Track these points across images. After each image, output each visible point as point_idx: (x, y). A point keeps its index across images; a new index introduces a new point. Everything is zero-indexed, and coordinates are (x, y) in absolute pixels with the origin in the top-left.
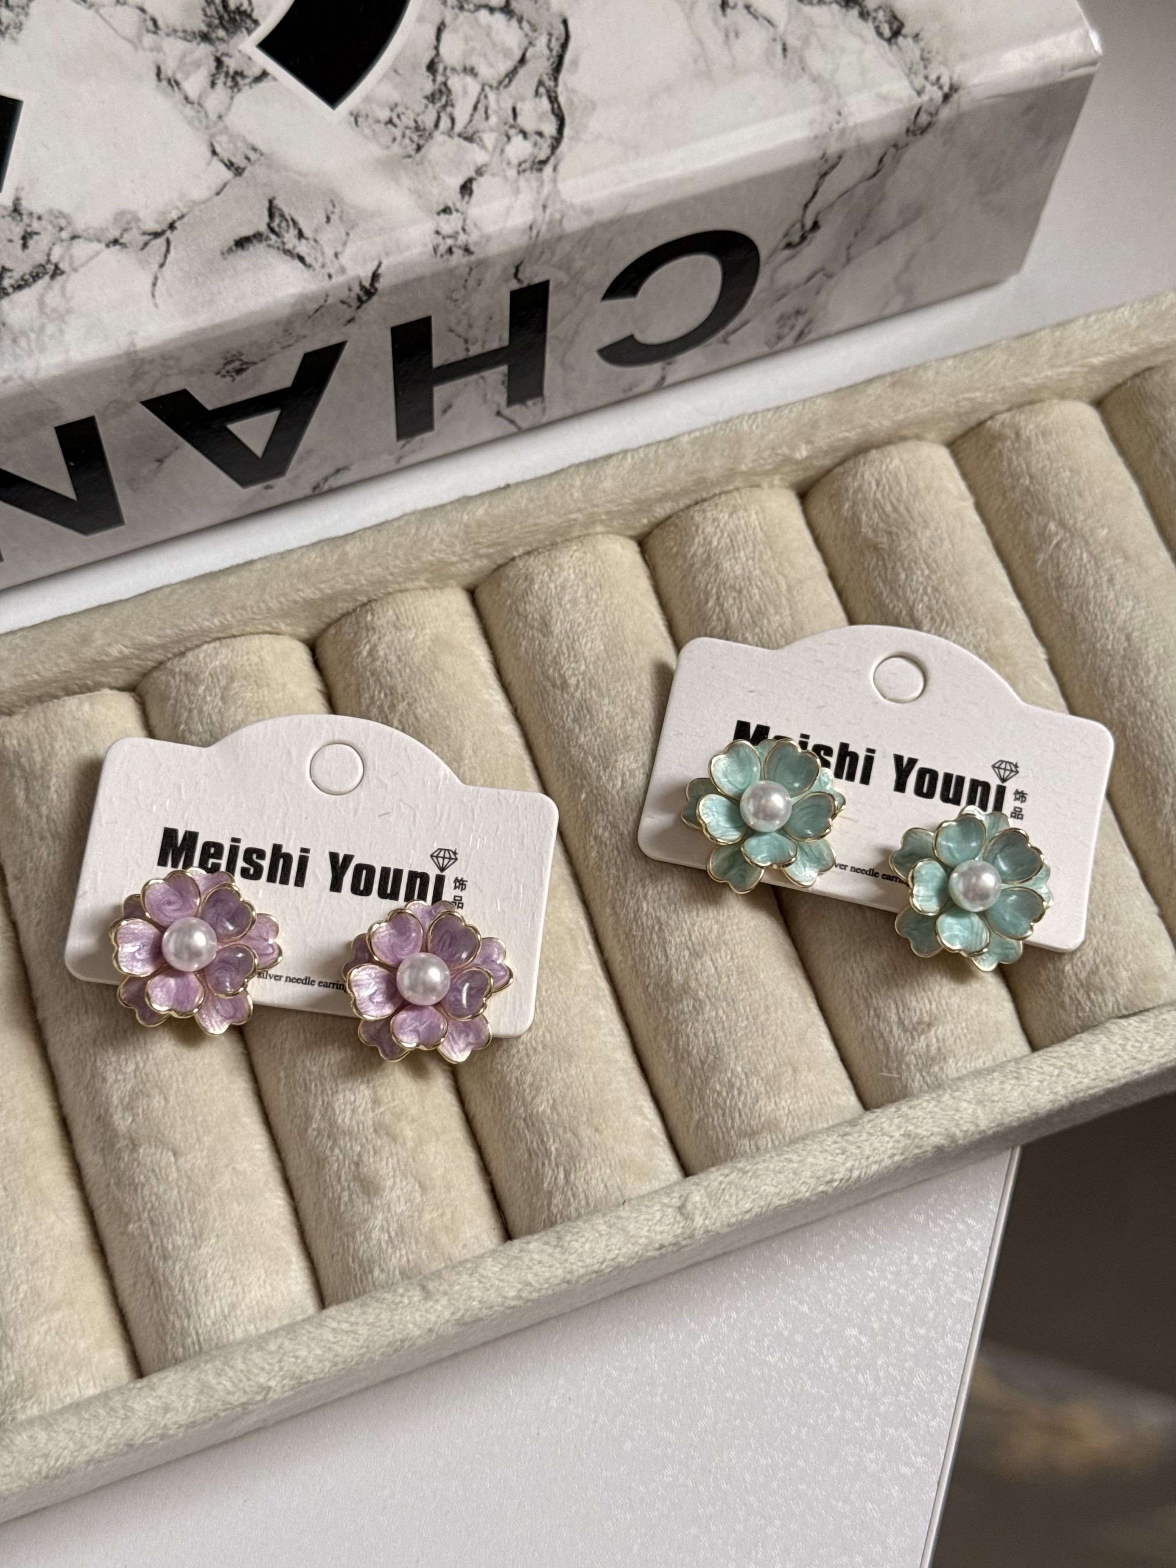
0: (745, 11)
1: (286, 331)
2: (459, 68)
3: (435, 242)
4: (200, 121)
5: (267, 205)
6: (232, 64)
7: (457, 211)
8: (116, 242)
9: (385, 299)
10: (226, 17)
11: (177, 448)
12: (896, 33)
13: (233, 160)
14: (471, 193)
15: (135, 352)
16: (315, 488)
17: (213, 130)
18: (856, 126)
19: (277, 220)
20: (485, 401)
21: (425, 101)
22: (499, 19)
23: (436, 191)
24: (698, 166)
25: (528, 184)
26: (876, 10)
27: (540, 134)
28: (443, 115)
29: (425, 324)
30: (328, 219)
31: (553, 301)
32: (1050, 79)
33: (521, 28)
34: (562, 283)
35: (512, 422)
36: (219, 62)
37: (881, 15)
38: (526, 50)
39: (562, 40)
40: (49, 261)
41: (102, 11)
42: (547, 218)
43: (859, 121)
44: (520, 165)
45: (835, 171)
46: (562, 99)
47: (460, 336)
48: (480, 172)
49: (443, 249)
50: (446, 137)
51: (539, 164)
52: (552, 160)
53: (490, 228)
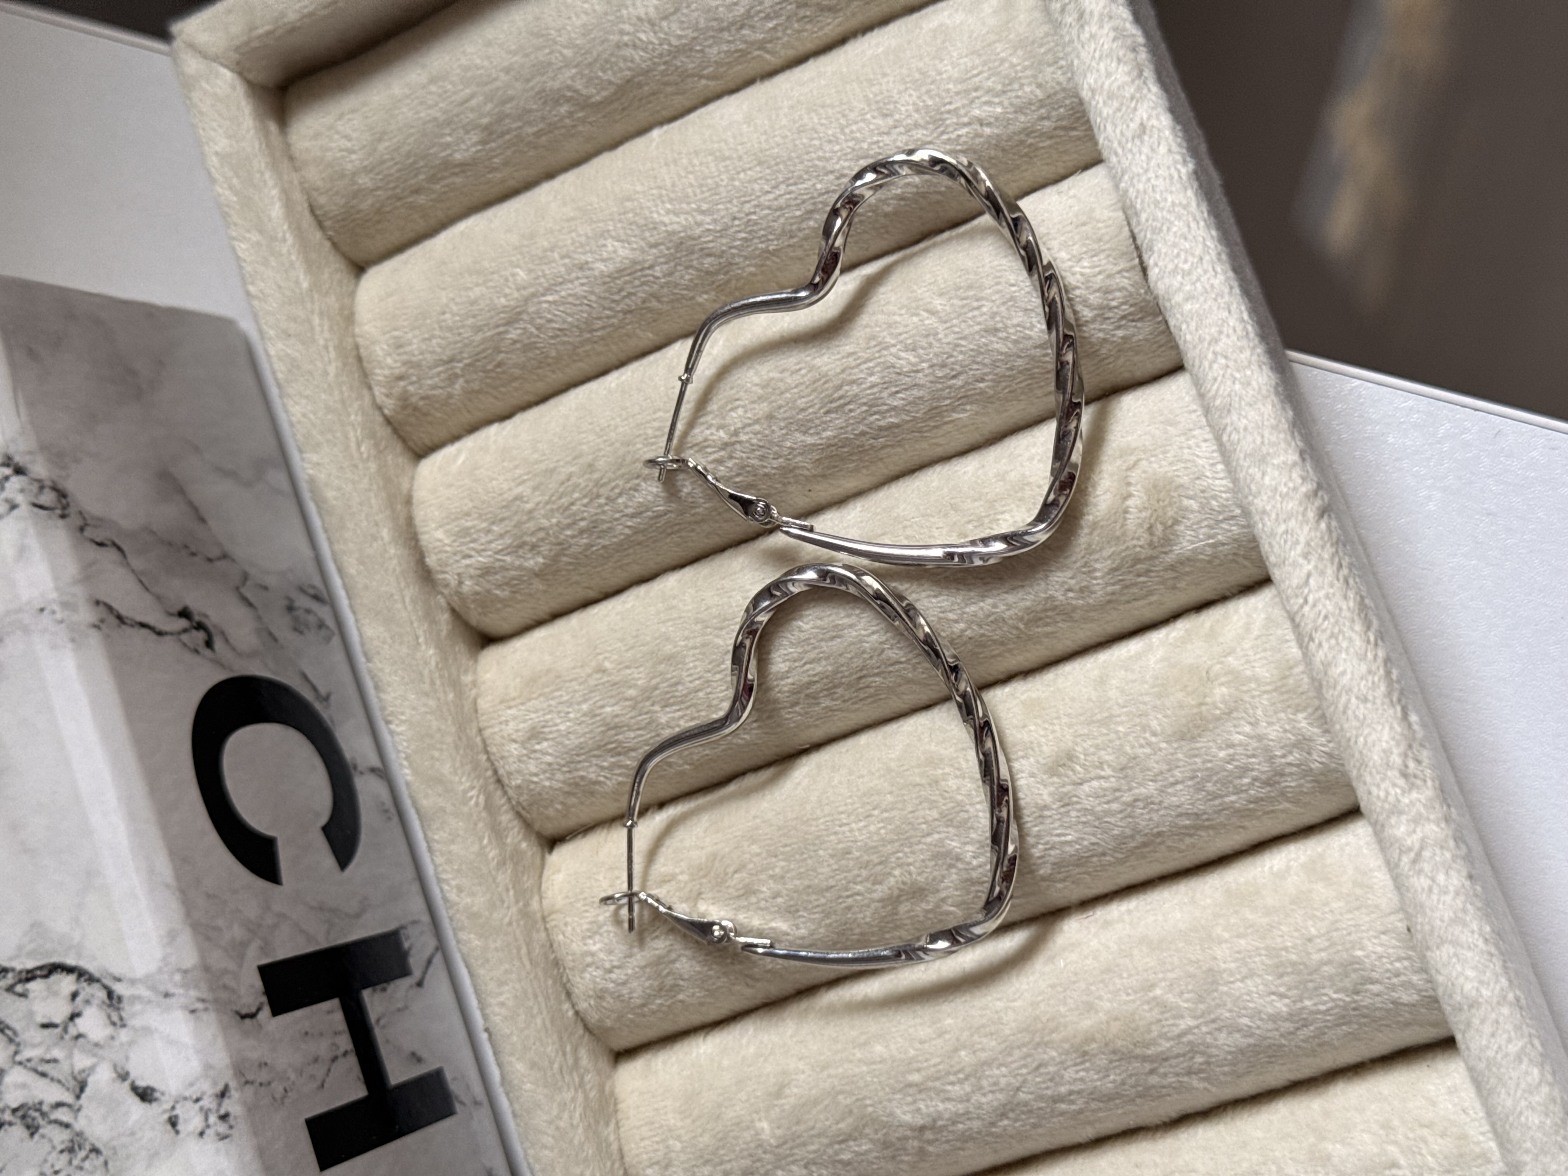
3: (214, 1138)
7: (173, 1108)
14: (152, 1090)
18: (57, 589)
20: (406, 1007)
21: (36, 1139)
23: (148, 1134)
24: (111, 797)
25: (137, 1016)
27: (74, 996)
28: (53, 1117)
29: (316, 1126)
31: (284, 952)
34: (261, 948)
35: (429, 962)
42: (181, 991)
43: (52, 585)
44: (114, 1024)
45: (115, 605)
46: (30, 964)
47: (329, 1071)
48: (124, 1076)
49: (222, 1128)
50: (81, 1114)
51: (113, 999)
52: (106, 982)
53: (195, 1066)
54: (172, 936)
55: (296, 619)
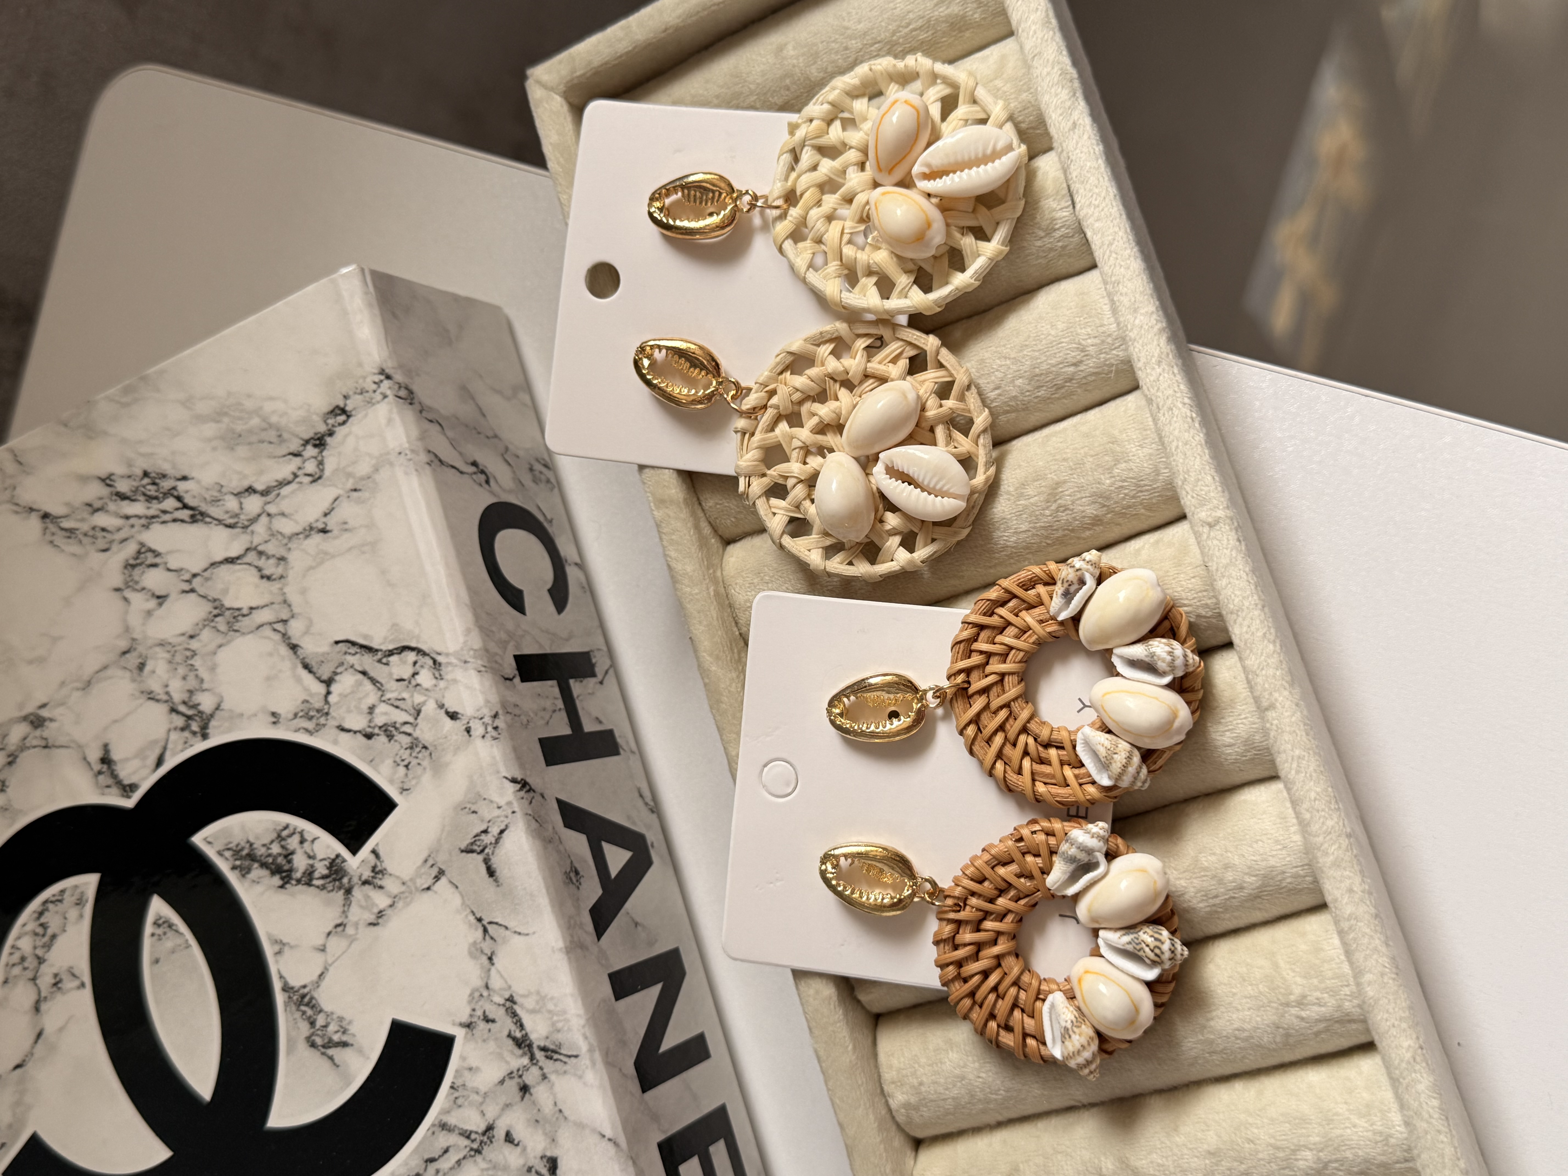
0: (328, 517)
1: (550, 842)
2: (369, 717)
3: (490, 739)
4: (406, 897)
5: (464, 854)
6: (367, 874)
7: (468, 723)
8: (490, 959)
9: (528, 773)
10: (334, 876)
11: (628, 913)
12: (343, 411)
13: (433, 875)
14: (457, 713)
15: (566, 948)
16: (653, 812)
17: (413, 889)
18: (408, 442)
19: (475, 847)
20: (592, 694)
21: (392, 741)
22: (334, 688)
23: (455, 737)
24: (437, 553)
25: (450, 673)
26: (327, 424)
27: (415, 663)
28: (402, 730)
29: (544, 743)
30: (474, 812)
31: (527, 651)
32: (375, 303)
33: (341, 673)
34: (515, 646)
35: (607, 672)
36: (365, 882)
37: (331, 421)
38: (356, 670)
39: (350, 645)
40: (504, 1005)
41: (330, 962)
42: (473, 660)
43: (405, 440)
44: (436, 678)
45: (438, 454)
46: (391, 647)
47: (551, 716)
48: (441, 706)
49: (494, 734)
50: (417, 728)
51: (436, 665)
52: (432, 655)
53: (480, 700)
54: (468, 631)
55: (535, 476)
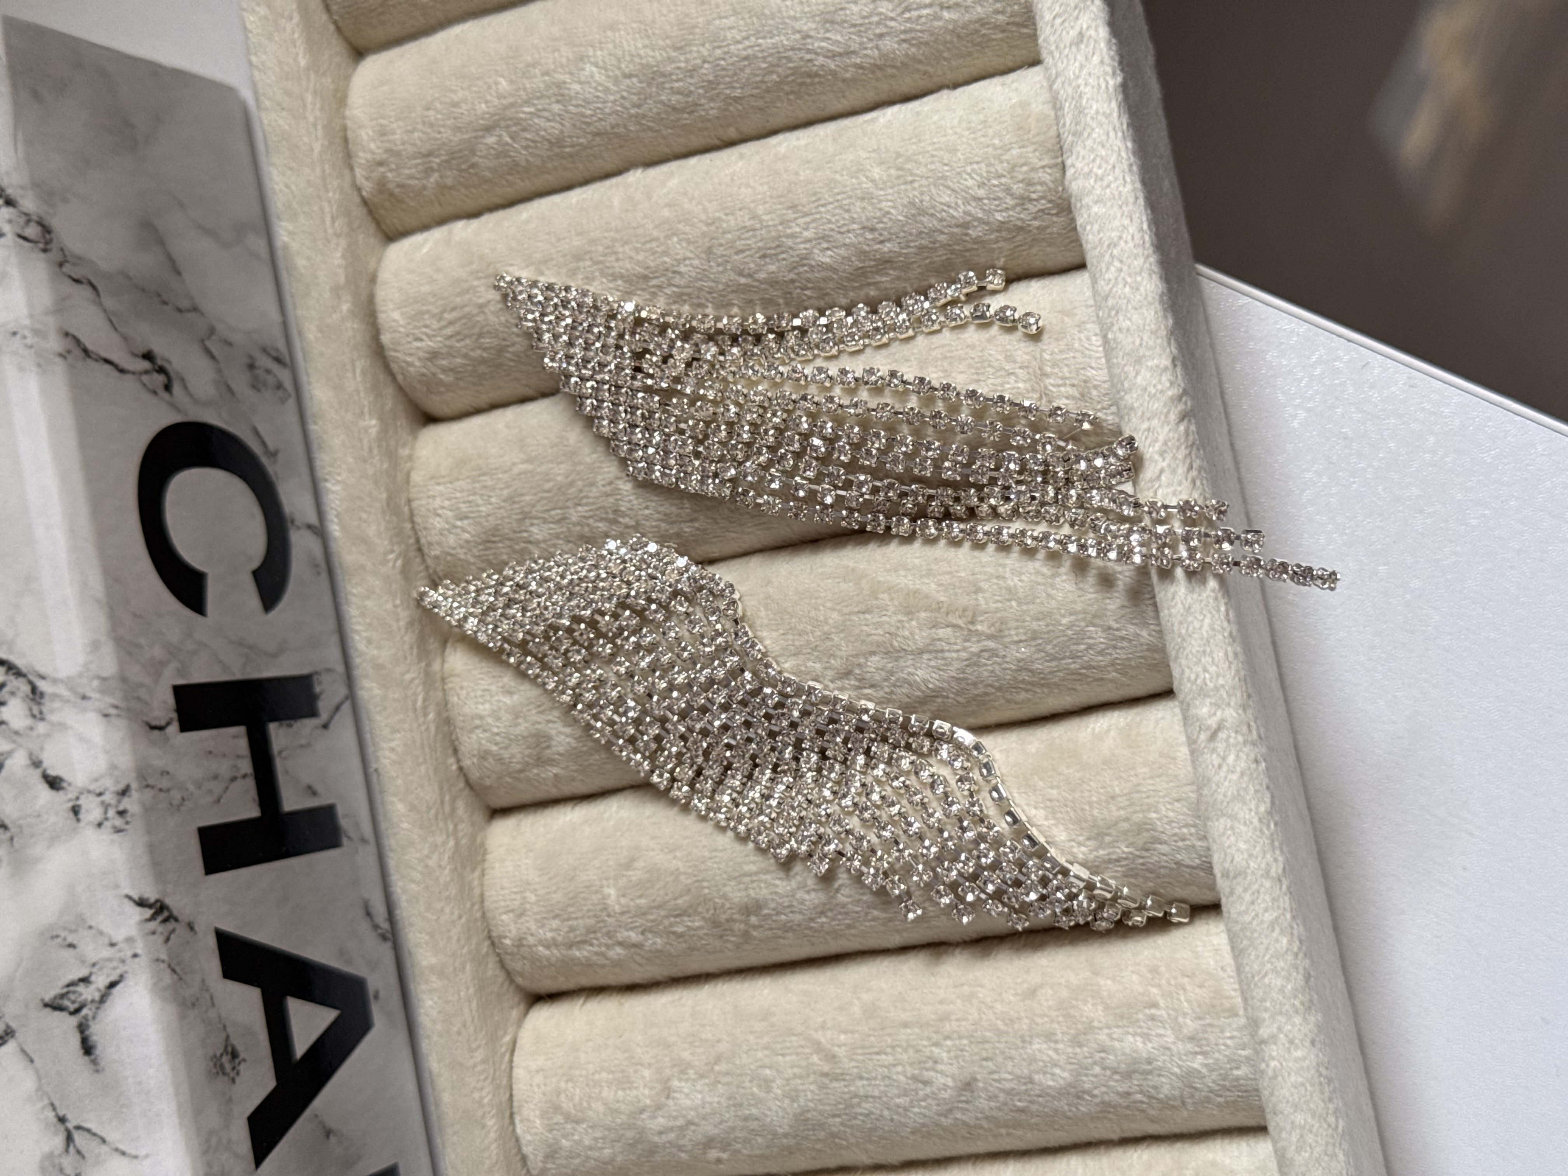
1: (193, 1005)
3: (111, 830)
5: (48, 1010)
7: (77, 798)
9: (171, 889)
11: (316, 1116)
14: (60, 780)
16: (384, 938)
18: (31, 316)
19: (66, 1003)
20: (308, 745)
23: (53, 819)
24: (56, 510)
25: (57, 713)
27: (2, 686)
29: (207, 835)
30: (71, 946)
31: (197, 677)
34: (178, 670)
35: (337, 708)
42: (97, 695)
43: (25, 311)
44: (34, 716)
45: (83, 339)
47: (226, 788)
48: (37, 764)
49: (119, 822)
51: (36, 694)
52: (32, 678)
53: (102, 762)
54: (95, 646)
55: (256, 378)
